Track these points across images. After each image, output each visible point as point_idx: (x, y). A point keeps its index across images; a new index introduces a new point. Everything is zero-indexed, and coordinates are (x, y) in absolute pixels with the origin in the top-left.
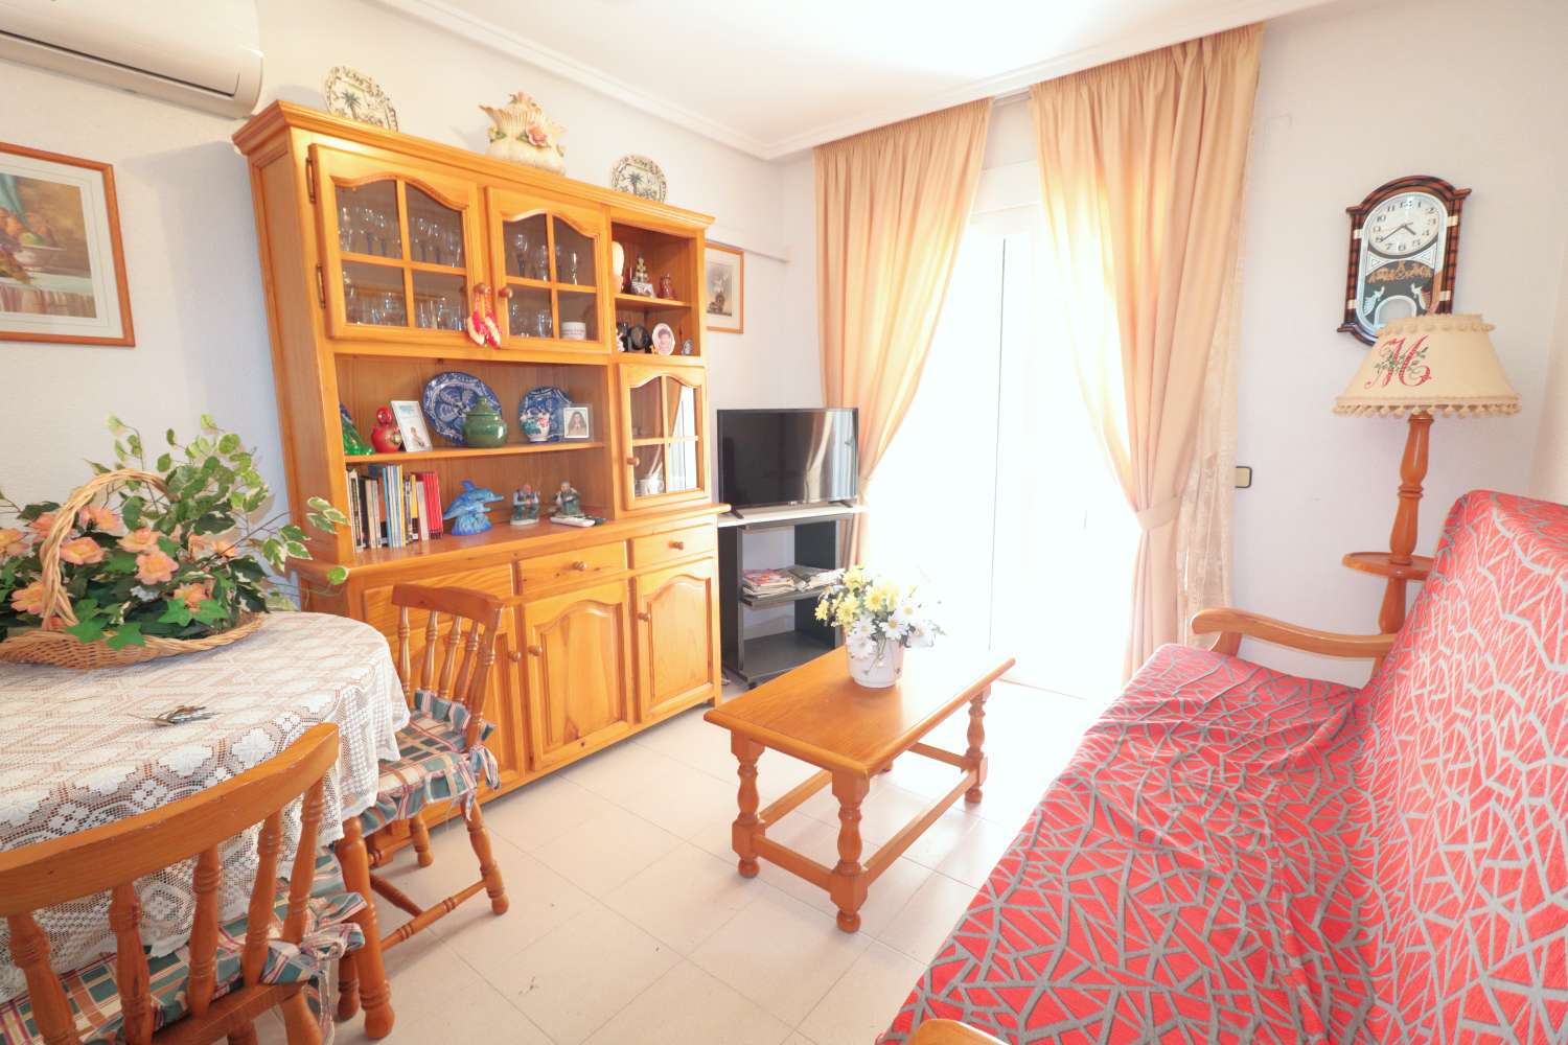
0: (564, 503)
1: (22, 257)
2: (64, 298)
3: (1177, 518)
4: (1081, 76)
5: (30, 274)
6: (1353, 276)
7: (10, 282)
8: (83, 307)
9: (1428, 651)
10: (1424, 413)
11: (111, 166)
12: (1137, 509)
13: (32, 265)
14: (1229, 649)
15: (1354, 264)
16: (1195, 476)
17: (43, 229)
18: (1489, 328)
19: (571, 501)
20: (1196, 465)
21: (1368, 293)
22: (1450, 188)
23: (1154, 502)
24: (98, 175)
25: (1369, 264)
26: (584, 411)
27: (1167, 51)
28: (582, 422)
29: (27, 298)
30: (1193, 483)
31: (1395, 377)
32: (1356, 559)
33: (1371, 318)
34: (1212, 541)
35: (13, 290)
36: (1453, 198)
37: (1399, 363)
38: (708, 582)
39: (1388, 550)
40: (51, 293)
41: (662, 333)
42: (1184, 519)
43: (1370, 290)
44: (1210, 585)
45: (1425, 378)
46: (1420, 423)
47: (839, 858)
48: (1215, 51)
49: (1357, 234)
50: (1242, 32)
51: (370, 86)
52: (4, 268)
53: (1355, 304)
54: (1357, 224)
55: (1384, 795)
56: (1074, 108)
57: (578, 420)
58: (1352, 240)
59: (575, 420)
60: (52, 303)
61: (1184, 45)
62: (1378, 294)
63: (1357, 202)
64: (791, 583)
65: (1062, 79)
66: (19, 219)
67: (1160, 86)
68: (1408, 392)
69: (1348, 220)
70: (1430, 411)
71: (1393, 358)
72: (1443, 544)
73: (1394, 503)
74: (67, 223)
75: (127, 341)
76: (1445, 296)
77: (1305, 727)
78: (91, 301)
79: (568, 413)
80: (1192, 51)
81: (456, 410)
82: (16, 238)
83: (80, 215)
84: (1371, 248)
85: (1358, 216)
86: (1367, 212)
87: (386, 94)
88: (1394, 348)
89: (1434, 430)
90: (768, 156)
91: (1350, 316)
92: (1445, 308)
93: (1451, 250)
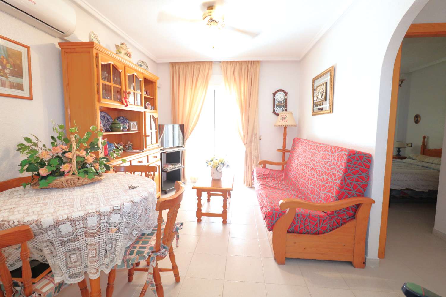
0: (129, 147)
1: (7, 71)
2: (16, 84)
3: (251, 146)
4: (231, 62)
5: (8, 76)
6: (274, 104)
7: (3, 78)
8: (20, 87)
9: (296, 160)
10: (285, 126)
11: (30, 47)
12: (245, 144)
13: (8, 74)
14: (264, 167)
15: (274, 102)
16: (254, 138)
17: (12, 63)
18: (293, 114)
19: (130, 147)
20: (254, 136)
21: (276, 107)
22: (286, 92)
23: (248, 142)
24: (26, 49)
25: (276, 103)
26: (135, 123)
27: (246, 61)
28: (135, 126)
29: (7, 83)
30: (253, 139)
31: (283, 121)
32: (278, 150)
33: (277, 111)
34: (257, 149)
35: (4, 80)
36: (286, 94)
37: (283, 119)
38: (159, 166)
39: (282, 149)
40: (13, 83)
41: (148, 104)
42: (252, 147)
43: (277, 106)
44: (257, 157)
45: (287, 121)
46: (285, 128)
47: (223, 209)
48: (253, 63)
49: (274, 97)
50: (258, 61)
51: (95, 37)
52: (2, 74)
53: (275, 109)
54: (274, 96)
55: (296, 180)
56: (230, 68)
57: (134, 125)
58: (274, 98)
59: (133, 125)
60: (13, 86)
61: (249, 61)
62: (278, 107)
63: (274, 92)
64: (173, 166)
65: (227, 62)
66: (7, 60)
67: (245, 66)
68: (284, 123)
69: (272, 95)
70: (286, 126)
71: (282, 118)
72: (293, 145)
73: (283, 141)
74: (18, 62)
75: (30, 98)
76: (286, 108)
77: (281, 175)
78: (23, 85)
79: (132, 123)
80: (250, 62)
81: (104, 122)
82: (6, 65)
83: (21, 60)
84: (276, 100)
85: (274, 94)
86: (275, 94)
87: (99, 39)
88: (282, 116)
89: (287, 129)
90: (158, 62)
91: (274, 110)
92: (286, 110)
93: (286, 102)
